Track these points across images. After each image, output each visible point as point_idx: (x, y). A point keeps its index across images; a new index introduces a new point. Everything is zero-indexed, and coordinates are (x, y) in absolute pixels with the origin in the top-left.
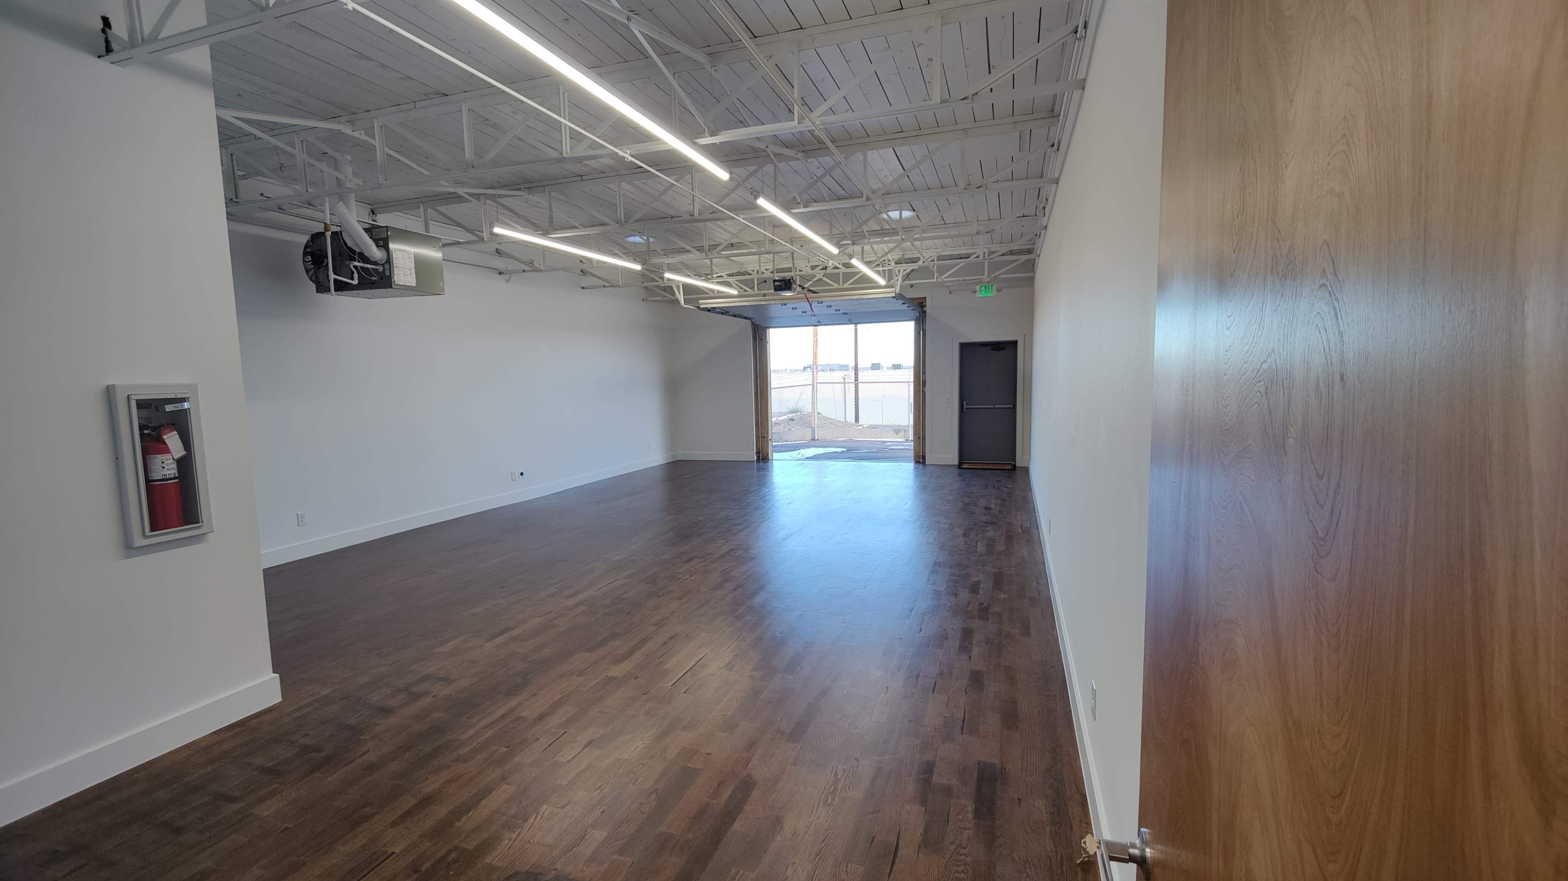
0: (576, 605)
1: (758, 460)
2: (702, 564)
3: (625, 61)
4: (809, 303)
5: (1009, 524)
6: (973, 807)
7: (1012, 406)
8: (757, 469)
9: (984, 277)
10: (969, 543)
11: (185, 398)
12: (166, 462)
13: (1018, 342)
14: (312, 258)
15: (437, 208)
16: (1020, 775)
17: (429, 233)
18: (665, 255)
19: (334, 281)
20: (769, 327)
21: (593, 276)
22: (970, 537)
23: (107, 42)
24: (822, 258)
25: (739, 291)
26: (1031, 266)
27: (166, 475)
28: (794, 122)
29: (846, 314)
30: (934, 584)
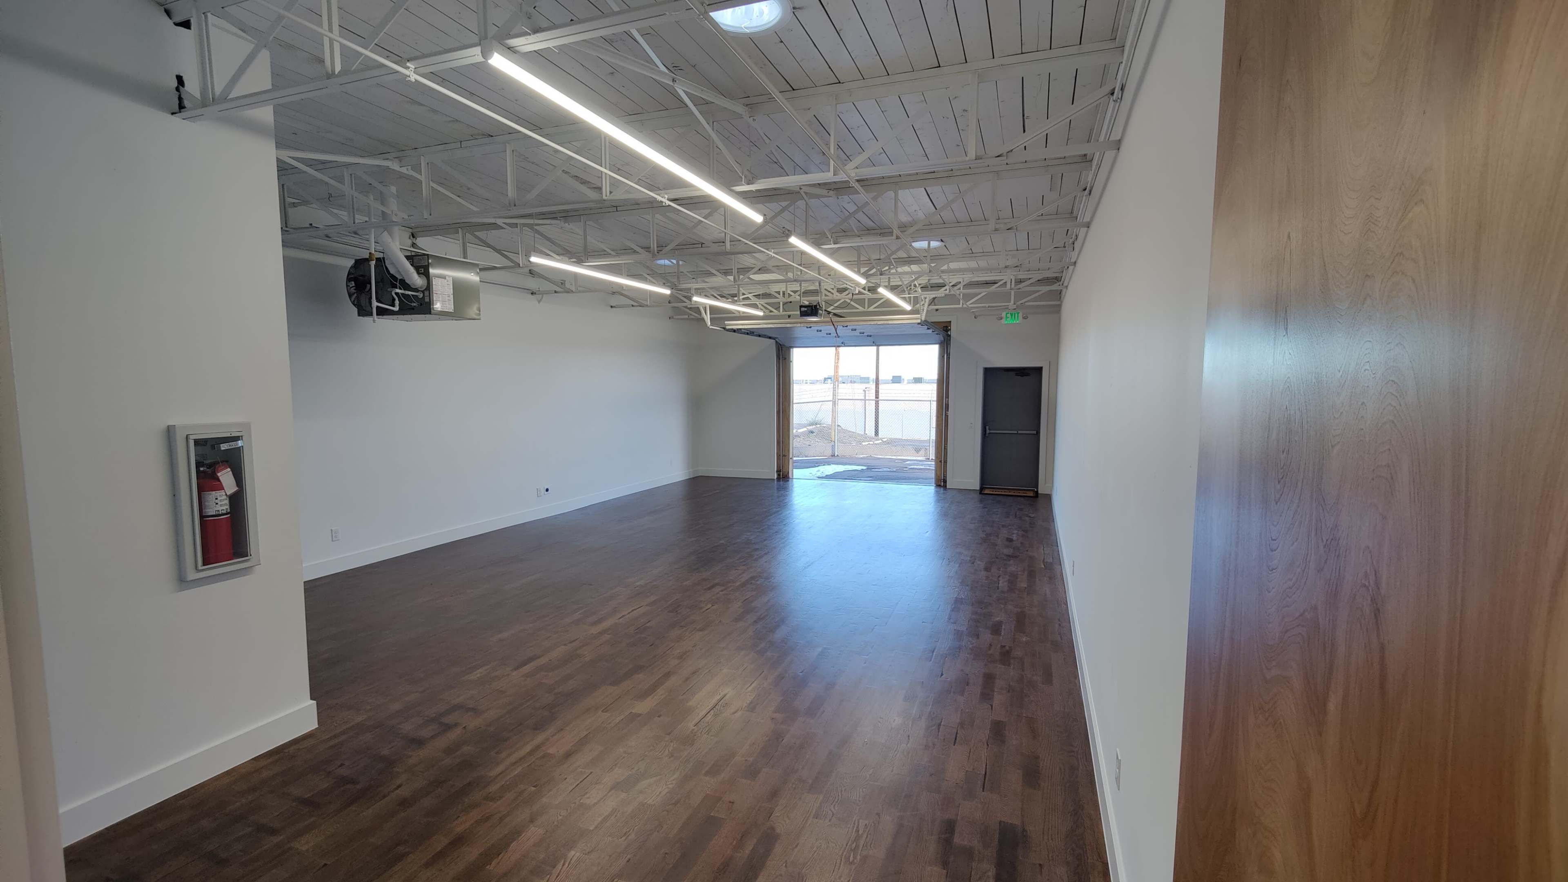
0: (601, 633)
1: (779, 479)
2: (723, 593)
3: (665, 109)
4: (835, 327)
5: (1031, 558)
6: (994, 872)
7: (1035, 432)
8: (778, 489)
9: (1011, 304)
10: (991, 578)
11: (239, 437)
12: (219, 499)
13: (1044, 369)
14: (355, 283)
15: (475, 233)
16: (1042, 839)
17: (467, 259)
18: (694, 278)
19: (376, 308)
20: (793, 347)
21: (622, 295)
22: (992, 571)
23: (180, 99)
24: (849, 285)
25: (764, 312)
26: (1059, 295)
27: (219, 511)
28: (830, 173)
29: (871, 336)
30: (955, 623)
